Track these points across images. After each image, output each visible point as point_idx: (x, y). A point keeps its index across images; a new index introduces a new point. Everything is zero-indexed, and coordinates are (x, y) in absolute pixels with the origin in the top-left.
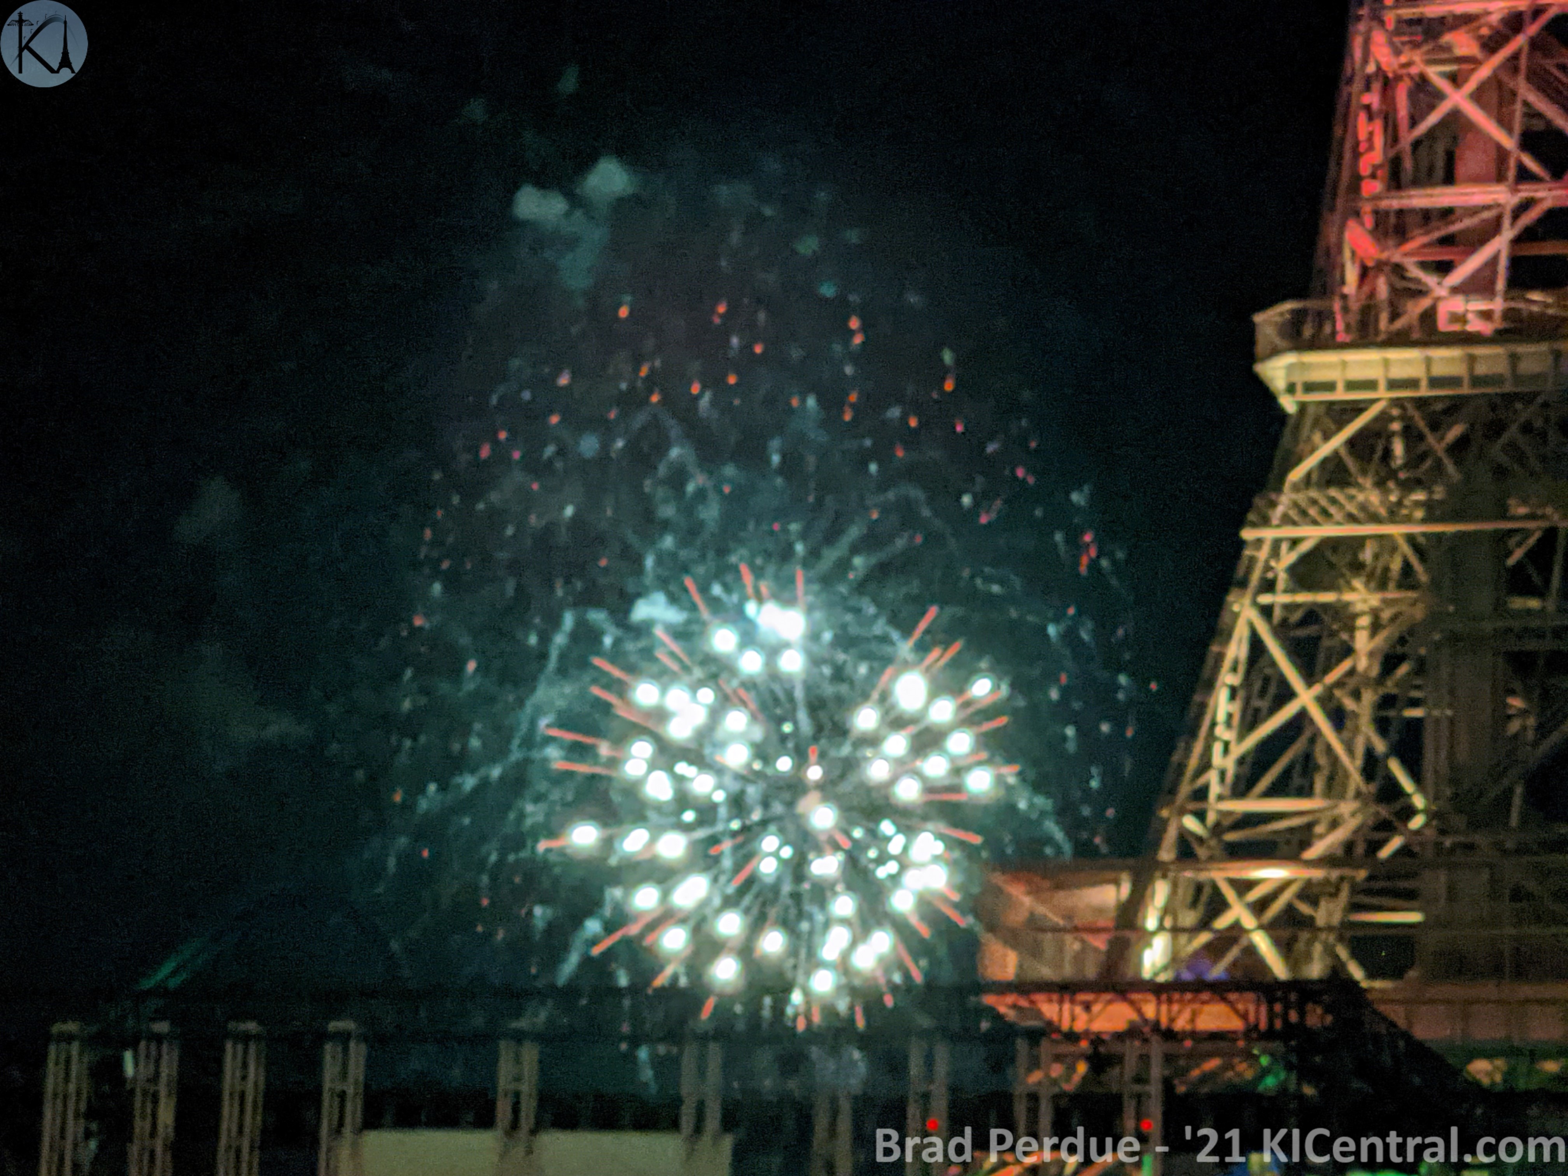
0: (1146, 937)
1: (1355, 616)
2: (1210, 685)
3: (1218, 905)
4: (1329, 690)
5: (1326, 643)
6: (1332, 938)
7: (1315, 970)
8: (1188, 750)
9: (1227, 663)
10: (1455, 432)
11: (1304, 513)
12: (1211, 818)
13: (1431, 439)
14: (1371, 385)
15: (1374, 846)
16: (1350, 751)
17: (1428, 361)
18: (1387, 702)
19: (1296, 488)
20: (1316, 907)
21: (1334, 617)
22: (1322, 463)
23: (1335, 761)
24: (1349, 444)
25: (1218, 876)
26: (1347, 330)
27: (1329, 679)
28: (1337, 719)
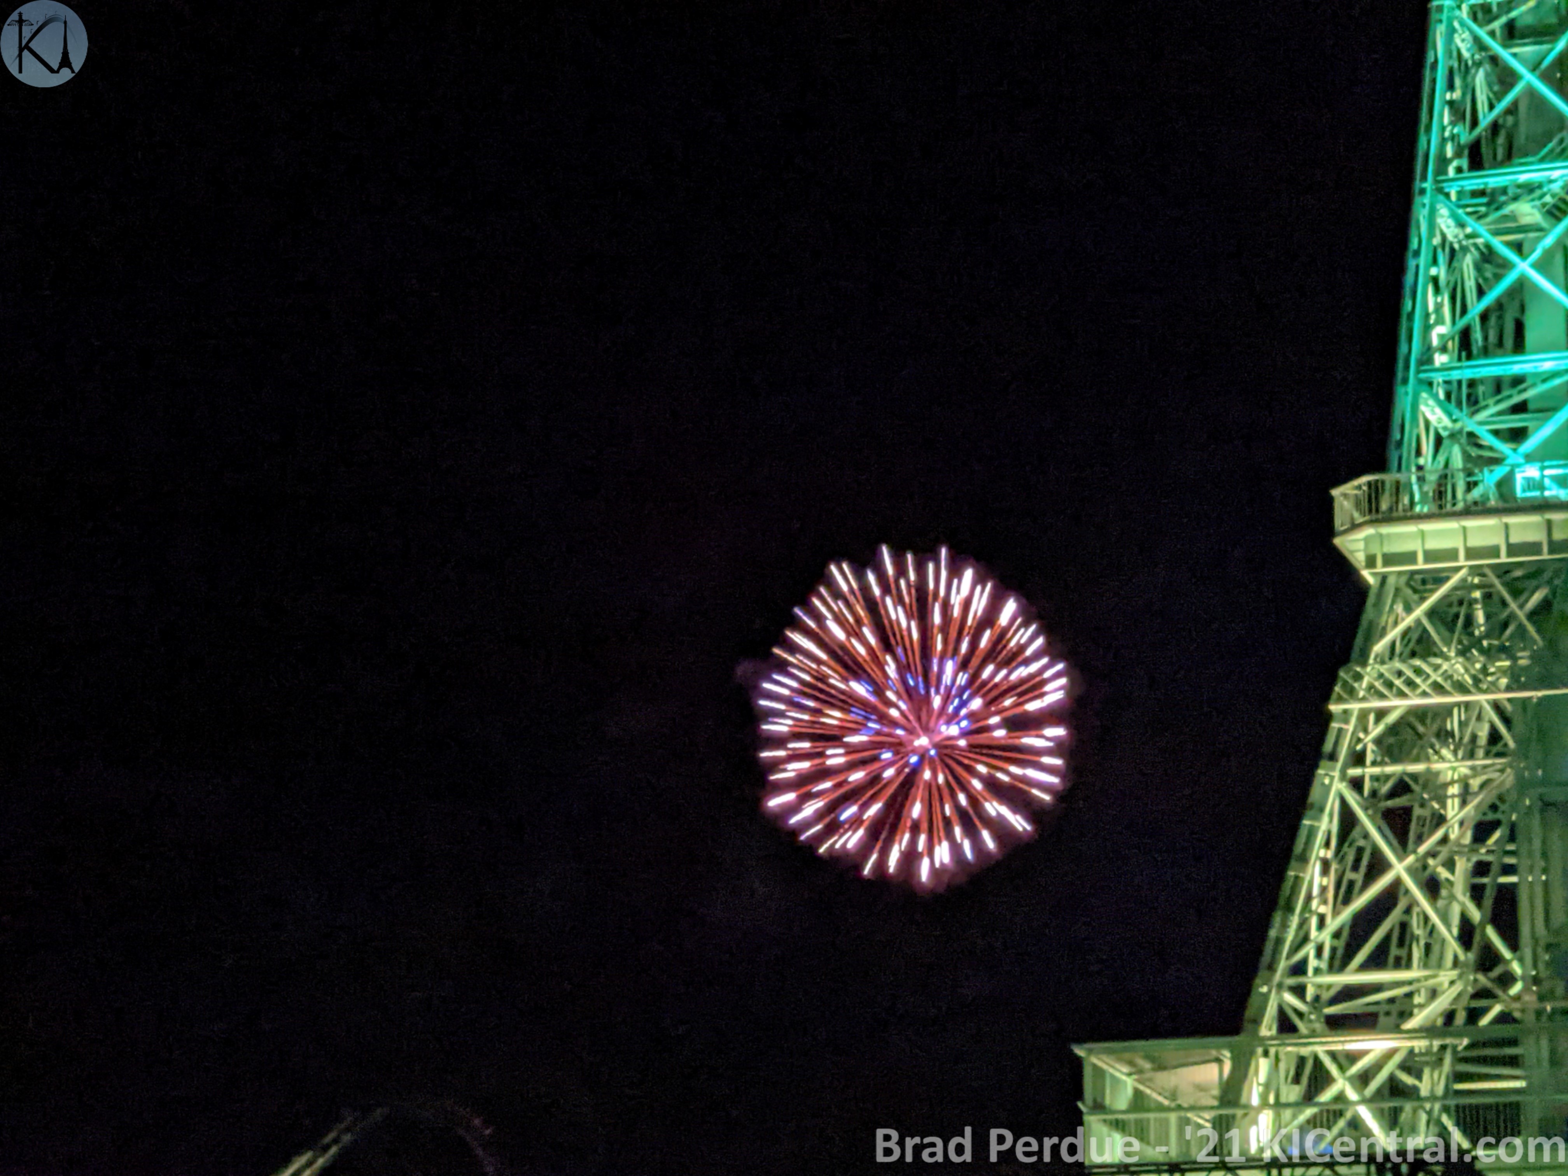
0: (1250, 1114)
1: (1446, 785)
2: (1304, 859)
3: (1321, 1078)
4: (1422, 861)
5: (1417, 812)
6: (1436, 1108)
8: (1285, 925)
9: (1320, 839)
10: (1536, 598)
11: (1390, 685)
12: (1310, 992)
13: (1513, 605)
14: (1450, 554)
16: (1446, 919)
17: (1507, 529)
19: (1380, 658)
20: (1419, 1077)
21: (1425, 787)
22: (1405, 634)
23: (1432, 931)
24: (1432, 614)
25: (1320, 1050)
26: (1423, 501)
27: (1422, 849)
28: (1432, 887)
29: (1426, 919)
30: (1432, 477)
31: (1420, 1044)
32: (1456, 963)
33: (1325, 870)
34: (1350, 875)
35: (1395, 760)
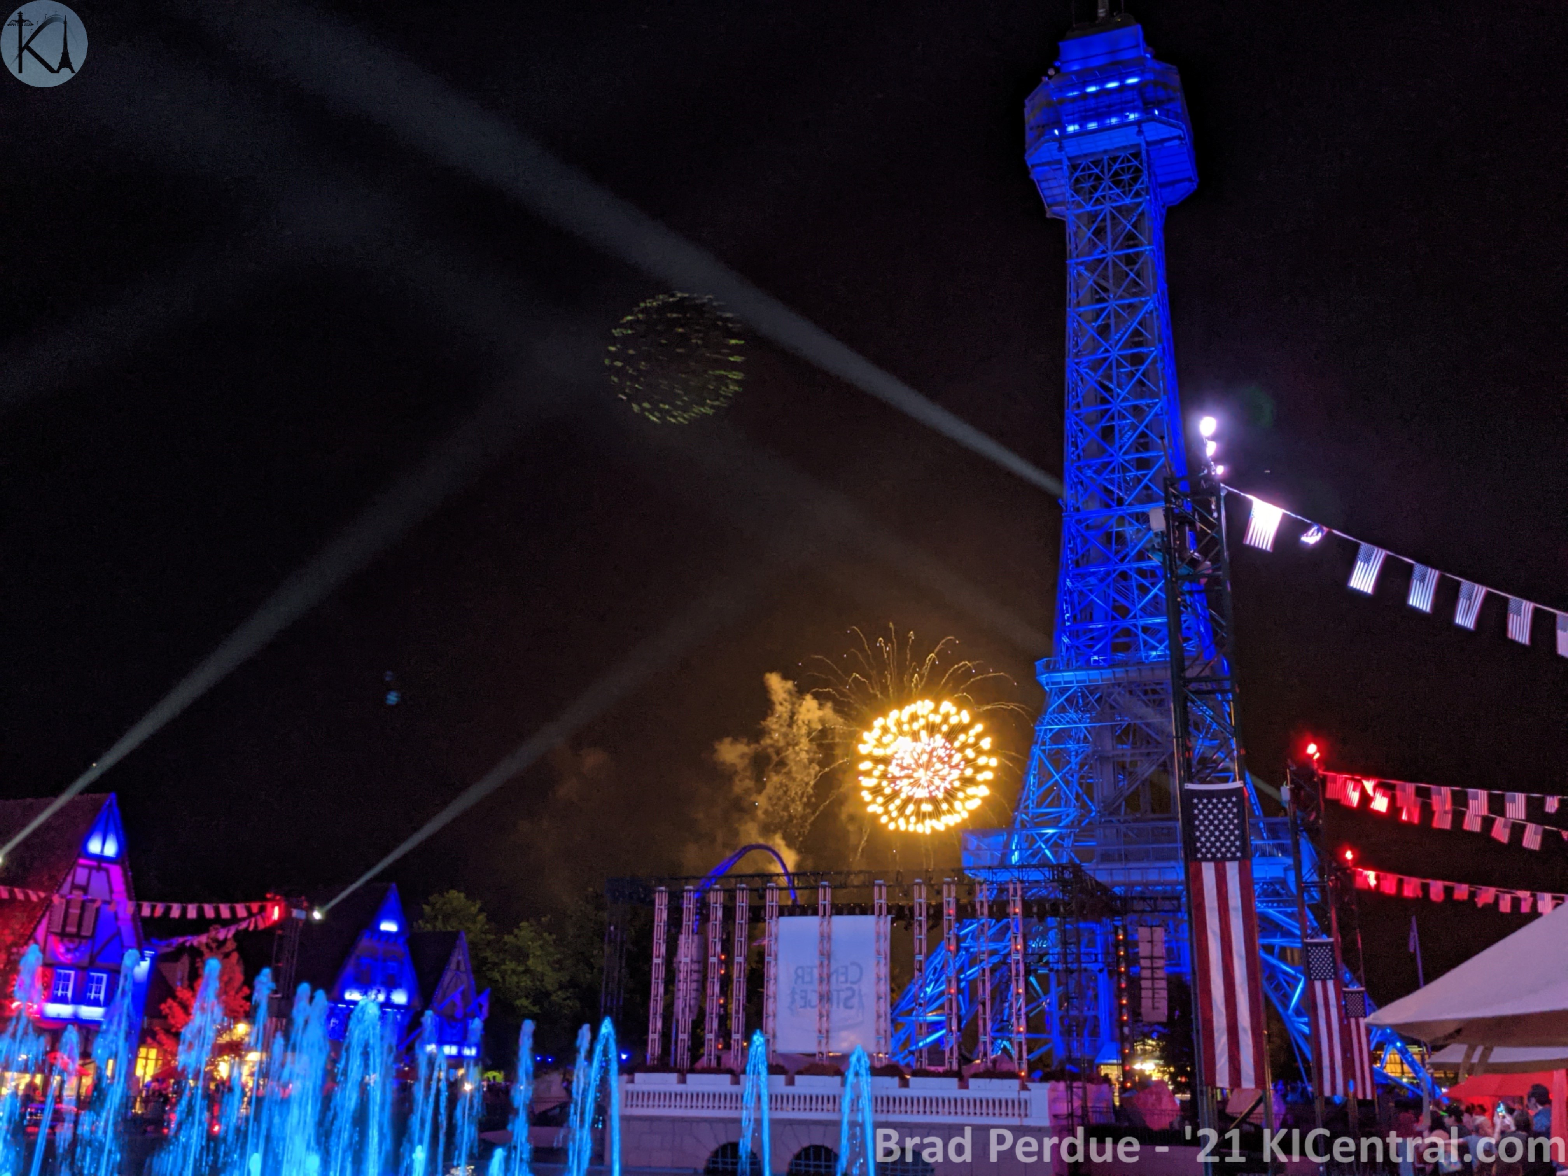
0: (1012, 852)
1: (1071, 752)
2: (1028, 774)
3: (1034, 841)
4: (1064, 775)
5: (1063, 760)
6: (1069, 850)
7: (1064, 861)
8: (1023, 794)
9: (1033, 768)
10: (1098, 696)
11: (1053, 721)
12: (1031, 814)
13: (1091, 698)
14: (1071, 682)
15: (1080, 822)
16: (1071, 792)
17: (1088, 675)
18: (1082, 777)
19: (1051, 714)
20: (1063, 840)
21: (1065, 752)
22: (1058, 706)
23: (1067, 796)
24: (1067, 700)
25: (1033, 832)
27: (1064, 771)
28: (1067, 783)
29: (1065, 793)
30: (1065, 659)
31: (1064, 831)
32: (1075, 806)
33: (1034, 778)
34: (1042, 779)
35: (1056, 744)
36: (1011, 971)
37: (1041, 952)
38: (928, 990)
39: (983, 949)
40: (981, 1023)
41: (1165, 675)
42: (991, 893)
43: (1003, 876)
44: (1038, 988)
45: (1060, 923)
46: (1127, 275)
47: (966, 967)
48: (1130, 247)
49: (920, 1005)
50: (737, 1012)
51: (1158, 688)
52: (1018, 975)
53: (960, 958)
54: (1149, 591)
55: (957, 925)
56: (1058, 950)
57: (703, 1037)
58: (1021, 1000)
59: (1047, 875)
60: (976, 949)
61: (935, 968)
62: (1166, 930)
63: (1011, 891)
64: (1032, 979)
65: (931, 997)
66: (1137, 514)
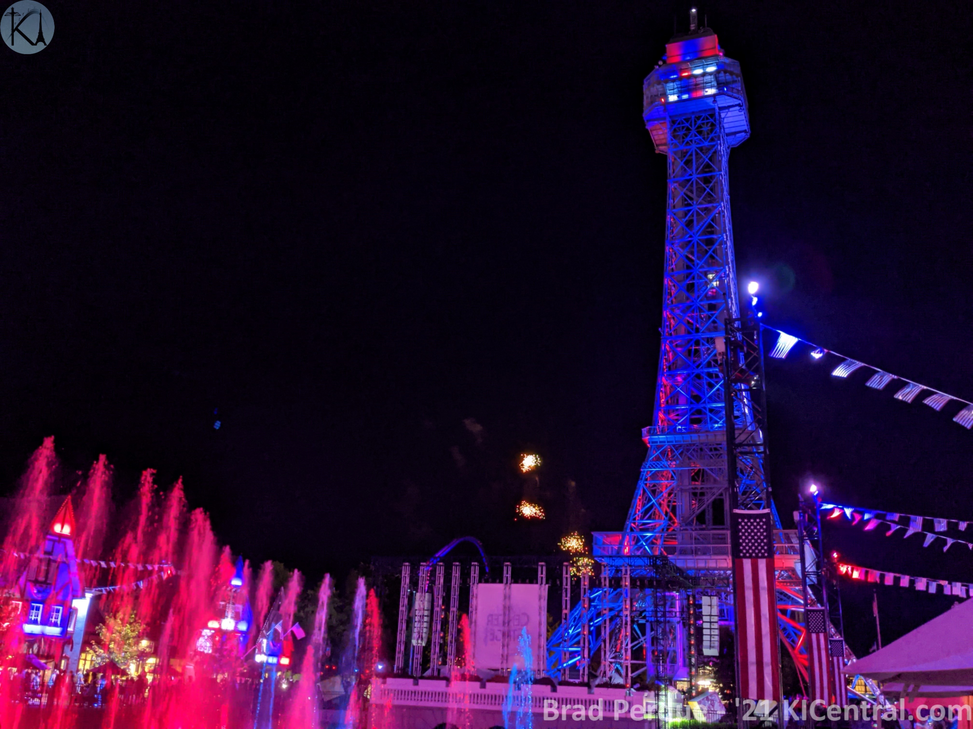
0: (625, 547)
1: (663, 486)
2: (636, 498)
3: (638, 541)
4: (658, 500)
5: (657, 490)
6: (660, 547)
7: (657, 553)
8: (632, 511)
9: (639, 494)
10: (680, 451)
11: (652, 466)
12: (637, 524)
13: (676, 452)
14: (664, 442)
15: (668, 529)
16: (663, 511)
17: (675, 437)
18: (669, 502)
19: (651, 461)
20: (657, 540)
21: (659, 485)
22: (655, 457)
23: (660, 513)
24: (660, 453)
25: (638, 535)
26: (659, 432)
27: (658, 497)
28: (660, 505)
29: (659, 511)
30: (661, 427)
31: (657, 535)
32: (664, 519)
33: (640, 501)
34: (645, 502)
35: (653, 480)
36: (622, 621)
37: (641, 610)
38: (570, 631)
39: (605, 607)
40: (603, 653)
41: (722, 438)
42: (611, 572)
43: (618, 562)
44: (639, 632)
45: (653, 591)
46: (705, 190)
47: (594, 618)
48: (706, 172)
49: (565, 641)
50: (451, 642)
51: (718, 447)
52: (626, 624)
53: (591, 612)
54: (715, 386)
55: (589, 591)
56: (652, 608)
57: (429, 657)
58: (628, 639)
59: (646, 562)
60: (600, 607)
61: (575, 618)
62: (719, 598)
63: (624, 572)
64: (635, 626)
65: (572, 636)
66: (708, 338)
